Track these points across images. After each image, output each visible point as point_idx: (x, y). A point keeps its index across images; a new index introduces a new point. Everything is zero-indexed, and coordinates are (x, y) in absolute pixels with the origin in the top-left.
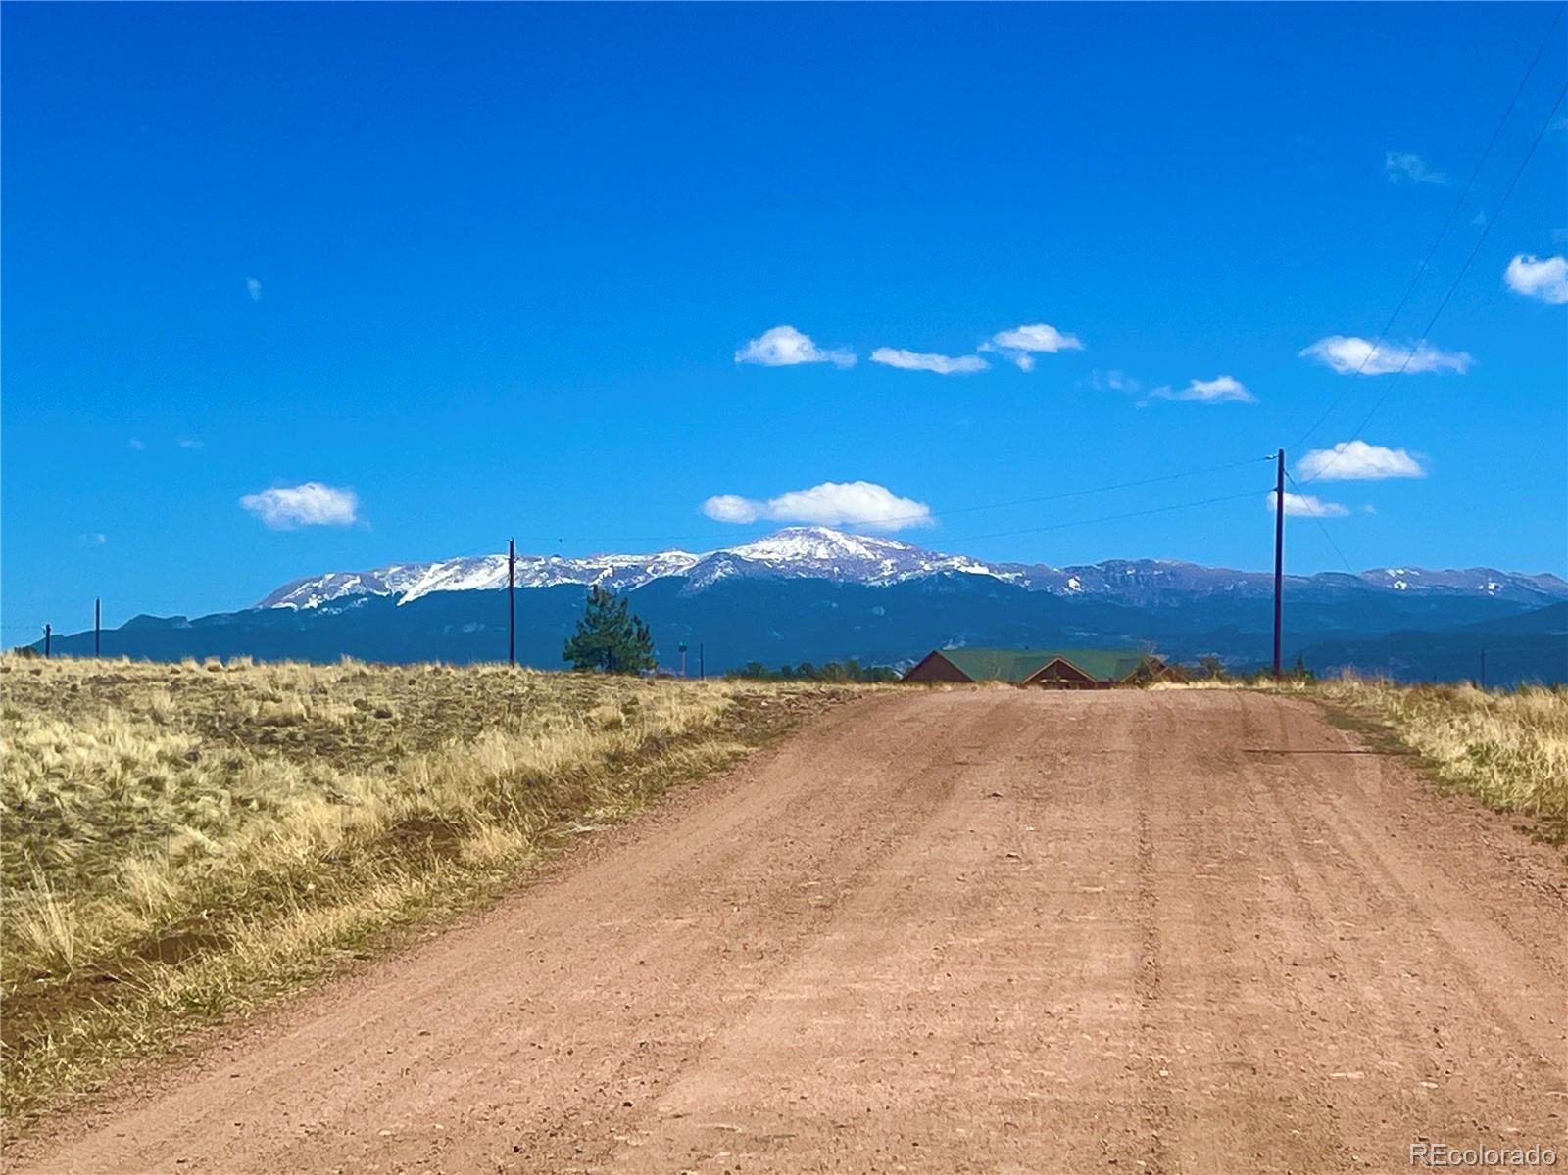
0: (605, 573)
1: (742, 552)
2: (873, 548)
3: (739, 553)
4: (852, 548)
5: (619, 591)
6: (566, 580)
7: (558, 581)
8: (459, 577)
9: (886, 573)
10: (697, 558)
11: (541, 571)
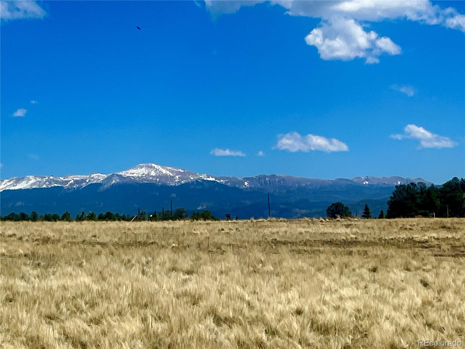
0: (71, 182)
1: (123, 173)
2: (172, 172)
3: (122, 174)
4: (164, 171)
5: (76, 189)
6: (56, 185)
7: (53, 186)
8: (15, 184)
9: (176, 181)
10: (106, 176)
11: (46, 182)
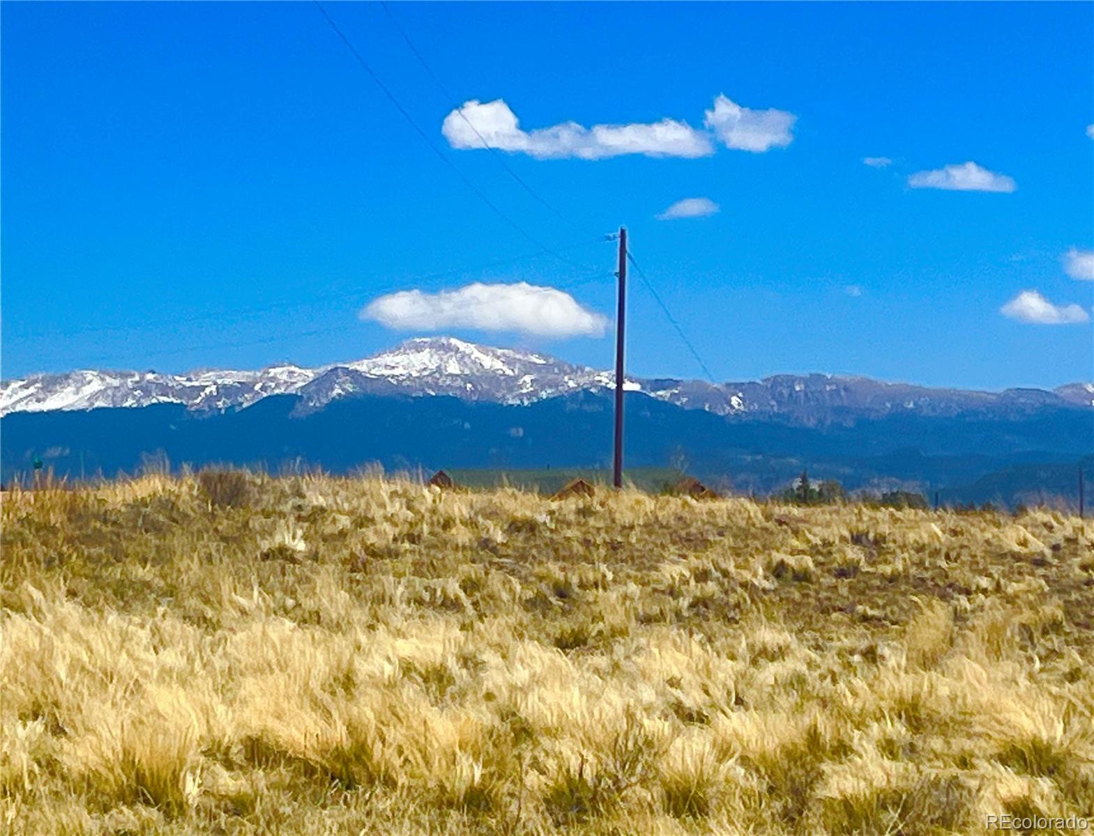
0: (207, 391)
1: (363, 366)
2: (509, 362)
3: (359, 368)
4: (488, 362)
5: (223, 412)
6: (163, 399)
7: (154, 401)
8: (41, 396)
9: (524, 391)
10: (310, 374)
11: (134, 389)
